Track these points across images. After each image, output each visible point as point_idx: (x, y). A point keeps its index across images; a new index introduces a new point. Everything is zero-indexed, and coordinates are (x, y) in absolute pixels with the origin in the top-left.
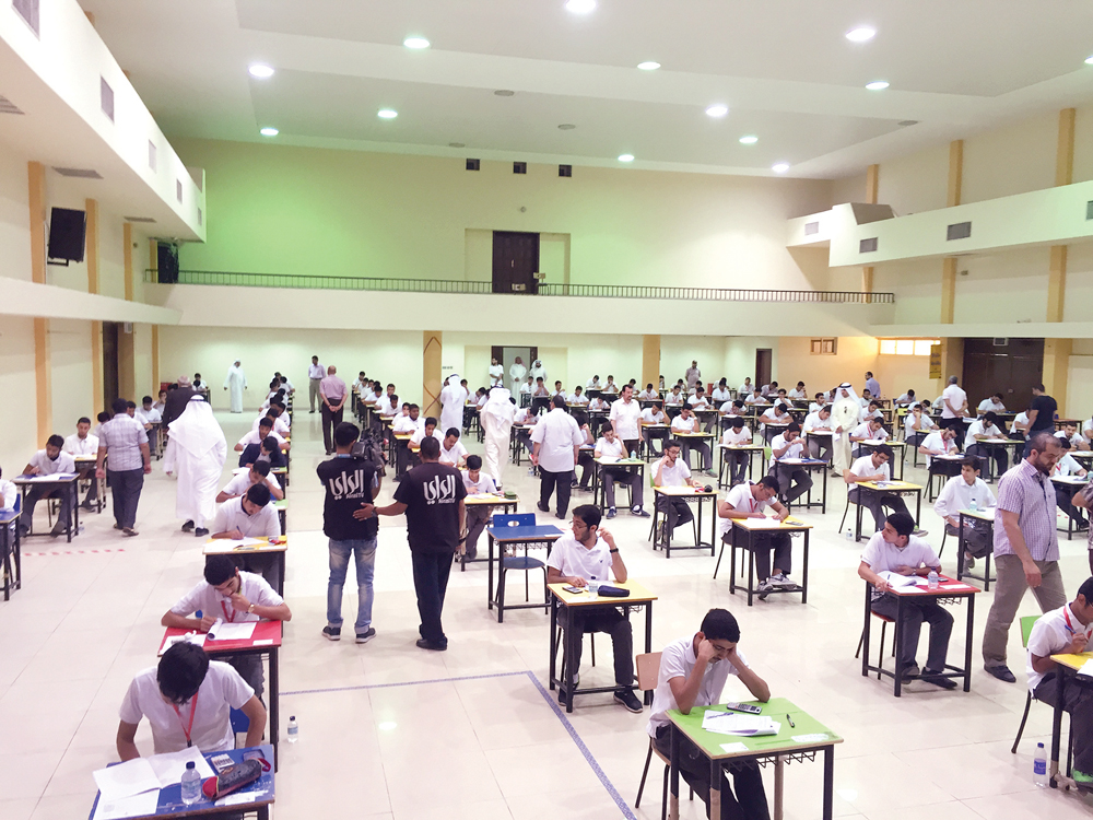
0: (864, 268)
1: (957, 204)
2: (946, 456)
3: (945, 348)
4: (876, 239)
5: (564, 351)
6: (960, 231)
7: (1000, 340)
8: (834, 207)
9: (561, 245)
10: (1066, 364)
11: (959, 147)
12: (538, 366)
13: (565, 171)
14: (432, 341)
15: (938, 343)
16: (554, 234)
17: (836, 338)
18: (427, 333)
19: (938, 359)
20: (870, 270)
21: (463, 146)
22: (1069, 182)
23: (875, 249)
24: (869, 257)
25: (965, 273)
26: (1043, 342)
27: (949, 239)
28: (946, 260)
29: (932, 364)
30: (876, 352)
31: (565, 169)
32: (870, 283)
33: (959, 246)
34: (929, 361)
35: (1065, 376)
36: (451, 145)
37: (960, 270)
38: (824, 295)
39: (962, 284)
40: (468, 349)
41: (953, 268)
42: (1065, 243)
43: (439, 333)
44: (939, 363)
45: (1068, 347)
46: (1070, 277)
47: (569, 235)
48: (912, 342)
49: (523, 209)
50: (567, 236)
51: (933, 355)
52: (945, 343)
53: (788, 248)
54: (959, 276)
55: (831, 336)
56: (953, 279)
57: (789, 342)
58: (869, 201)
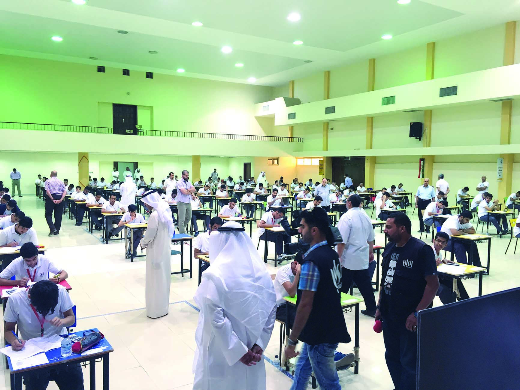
0: (290, 127)
1: (328, 99)
2: (338, 203)
3: (325, 161)
4: (295, 113)
5: (152, 164)
6: (330, 110)
7: (347, 158)
8: (276, 99)
9: (148, 112)
10: (374, 167)
11: (328, 74)
12: (138, 172)
13: (150, 75)
14: (83, 158)
15: (322, 159)
16: (144, 106)
17: (279, 158)
18: (80, 154)
19: (322, 166)
20: (292, 128)
21: (96, 59)
22: (374, 90)
23: (294, 118)
24: (292, 122)
25: (332, 129)
26: (365, 158)
27: (326, 113)
28: (324, 123)
29: (320, 168)
30: (295, 164)
31: (149, 74)
32: (292, 133)
33: (330, 116)
34: (319, 167)
35: (373, 172)
36: (90, 58)
37: (330, 127)
38: (271, 138)
39: (331, 134)
40: (101, 163)
41: (327, 126)
42: (372, 116)
43: (87, 154)
44: (323, 168)
45: (374, 160)
46: (374, 130)
47: (152, 107)
48: (310, 159)
49: (128, 94)
50: (151, 108)
51: (320, 165)
52: (325, 159)
53: (255, 117)
54: (330, 130)
55: (276, 157)
56: (327, 132)
57: (258, 159)
58: (290, 96)
